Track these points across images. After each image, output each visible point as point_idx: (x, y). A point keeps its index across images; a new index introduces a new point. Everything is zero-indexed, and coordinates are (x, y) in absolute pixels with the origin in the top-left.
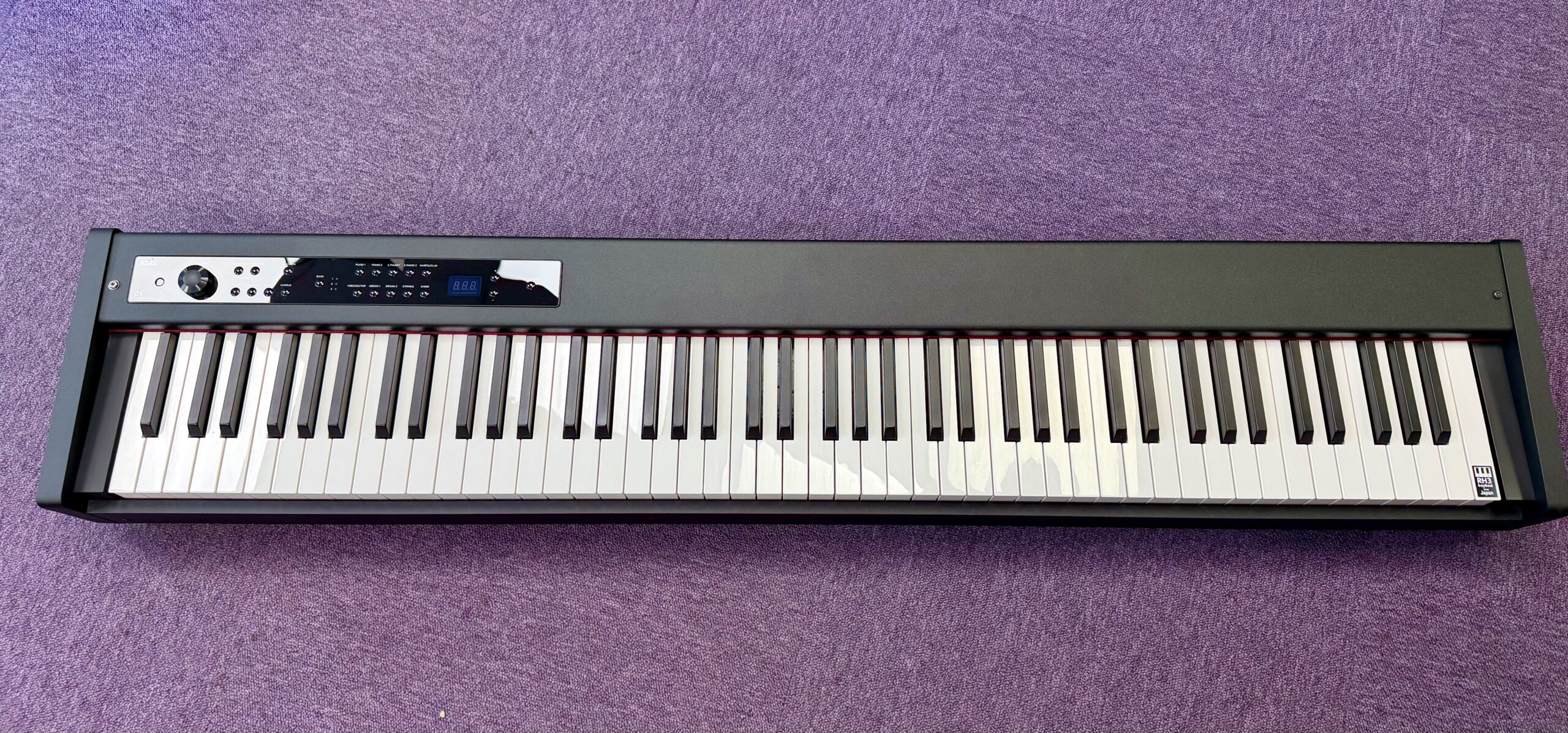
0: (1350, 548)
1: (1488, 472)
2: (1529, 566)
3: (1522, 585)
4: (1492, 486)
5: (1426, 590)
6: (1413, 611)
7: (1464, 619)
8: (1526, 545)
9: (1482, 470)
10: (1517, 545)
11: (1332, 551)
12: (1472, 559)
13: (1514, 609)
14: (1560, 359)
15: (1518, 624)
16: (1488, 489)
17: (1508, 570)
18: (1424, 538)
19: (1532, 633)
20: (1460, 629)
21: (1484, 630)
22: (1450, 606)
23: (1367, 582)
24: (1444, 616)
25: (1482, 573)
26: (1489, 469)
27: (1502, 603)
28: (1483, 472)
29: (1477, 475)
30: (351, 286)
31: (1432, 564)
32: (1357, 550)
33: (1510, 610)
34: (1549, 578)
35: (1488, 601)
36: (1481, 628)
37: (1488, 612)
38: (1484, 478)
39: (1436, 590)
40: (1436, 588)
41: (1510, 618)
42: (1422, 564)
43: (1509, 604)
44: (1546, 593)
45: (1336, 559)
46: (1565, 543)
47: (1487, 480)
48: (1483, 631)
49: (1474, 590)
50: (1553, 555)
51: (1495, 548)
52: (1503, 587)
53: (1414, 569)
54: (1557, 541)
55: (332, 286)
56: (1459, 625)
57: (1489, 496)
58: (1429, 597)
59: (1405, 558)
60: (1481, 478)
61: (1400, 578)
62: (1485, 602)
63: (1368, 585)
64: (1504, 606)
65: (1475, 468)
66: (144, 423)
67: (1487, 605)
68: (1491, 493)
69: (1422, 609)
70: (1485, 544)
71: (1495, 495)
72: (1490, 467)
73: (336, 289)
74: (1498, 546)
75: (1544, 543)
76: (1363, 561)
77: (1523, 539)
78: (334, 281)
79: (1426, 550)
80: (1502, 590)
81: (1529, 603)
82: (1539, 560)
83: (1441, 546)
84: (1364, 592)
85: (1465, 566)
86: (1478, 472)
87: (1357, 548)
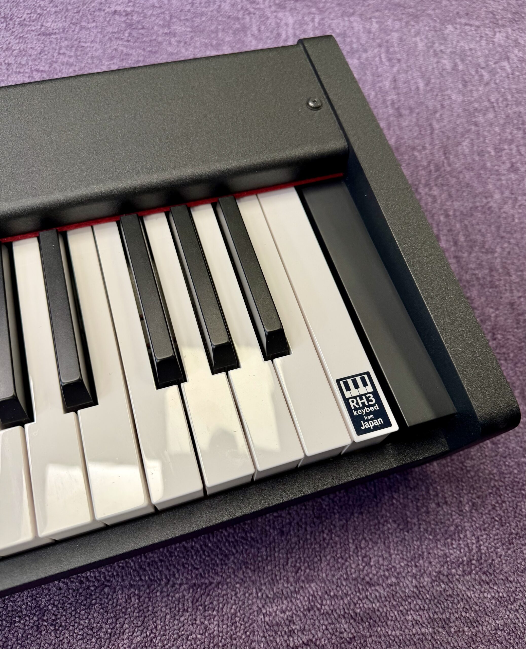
0: (226, 556)
1: (365, 384)
2: (486, 496)
3: (485, 530)
4: (377, 407)
5: (353, 587)
6: (341, 633)
7: (419, 618)
8: (473, 466)
9: (355, 382)
10: (462, 469)
11: (197, 569)
12: (408, 513)
13: (484, 573)
14: (447, 216)
15: (497, 596)
16: (372, 416)
17: (461, 512)
18: (333, 501)
19: (518, 603)
20: (417, 637)
21: (453, 625)
22: (395, 603)
23: (260, 606)
24: (389, 623)
25: (426, 530)
26: (366, 376)
27: (465, 568)
28: (357, 386)
29: (348, 395)
31: (354, 540)
32: (237, 555)
33: (479, 576)
34: (517, 506)
35: (445, 573)
36: (446, 623)
37: (450, 592)
38: (361, 397)
39: (368, 583)
40: (367, 579)
41: (483, 589)
42: (338, 546)
43: (476, 567)
44: (519, 531)
45: (207, 581)
46: (521, 447)
47: (367, 399)
48: (451, 627)
49: (421, 562)
50: (511, 469)
51: (434, 485)
52: (461, 542)
53: (328, 558)
54: (511, 448)
56: (414, 631)
57: (376, 428)
58: (359, 599)
59: (311, 544)
60: (355, 397)
61: (310, 580)
62: (441, 577)
63: (264, 611)
64: (470, 573)
65: (341, 382)
67: (446, 580)
68: (380, 421)
69: (354, 624)
70: (420, 483)
71: (387, 424)
72: (368, 374)
74: (437, 480)
75: (496, 456)
76: (249, 571)
77: (468, 458)
79: (340, 520)
80: (461, 548)
81: (501, 555)
82: (496, 484)
83: (361, 506)
84: (258, 626)
85: (401, 527)
86: (348, 389)
87: (237, 551)
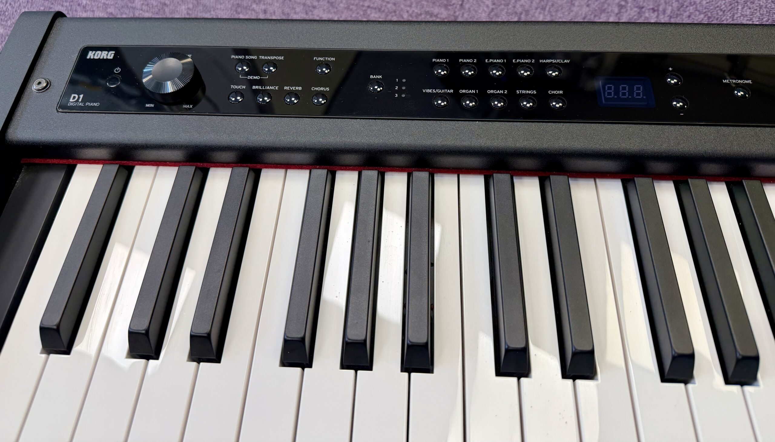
30: (429, 91)
55: (397, 92)
66: (47, 324)
73: (403, 96)
78: (400, 84)
